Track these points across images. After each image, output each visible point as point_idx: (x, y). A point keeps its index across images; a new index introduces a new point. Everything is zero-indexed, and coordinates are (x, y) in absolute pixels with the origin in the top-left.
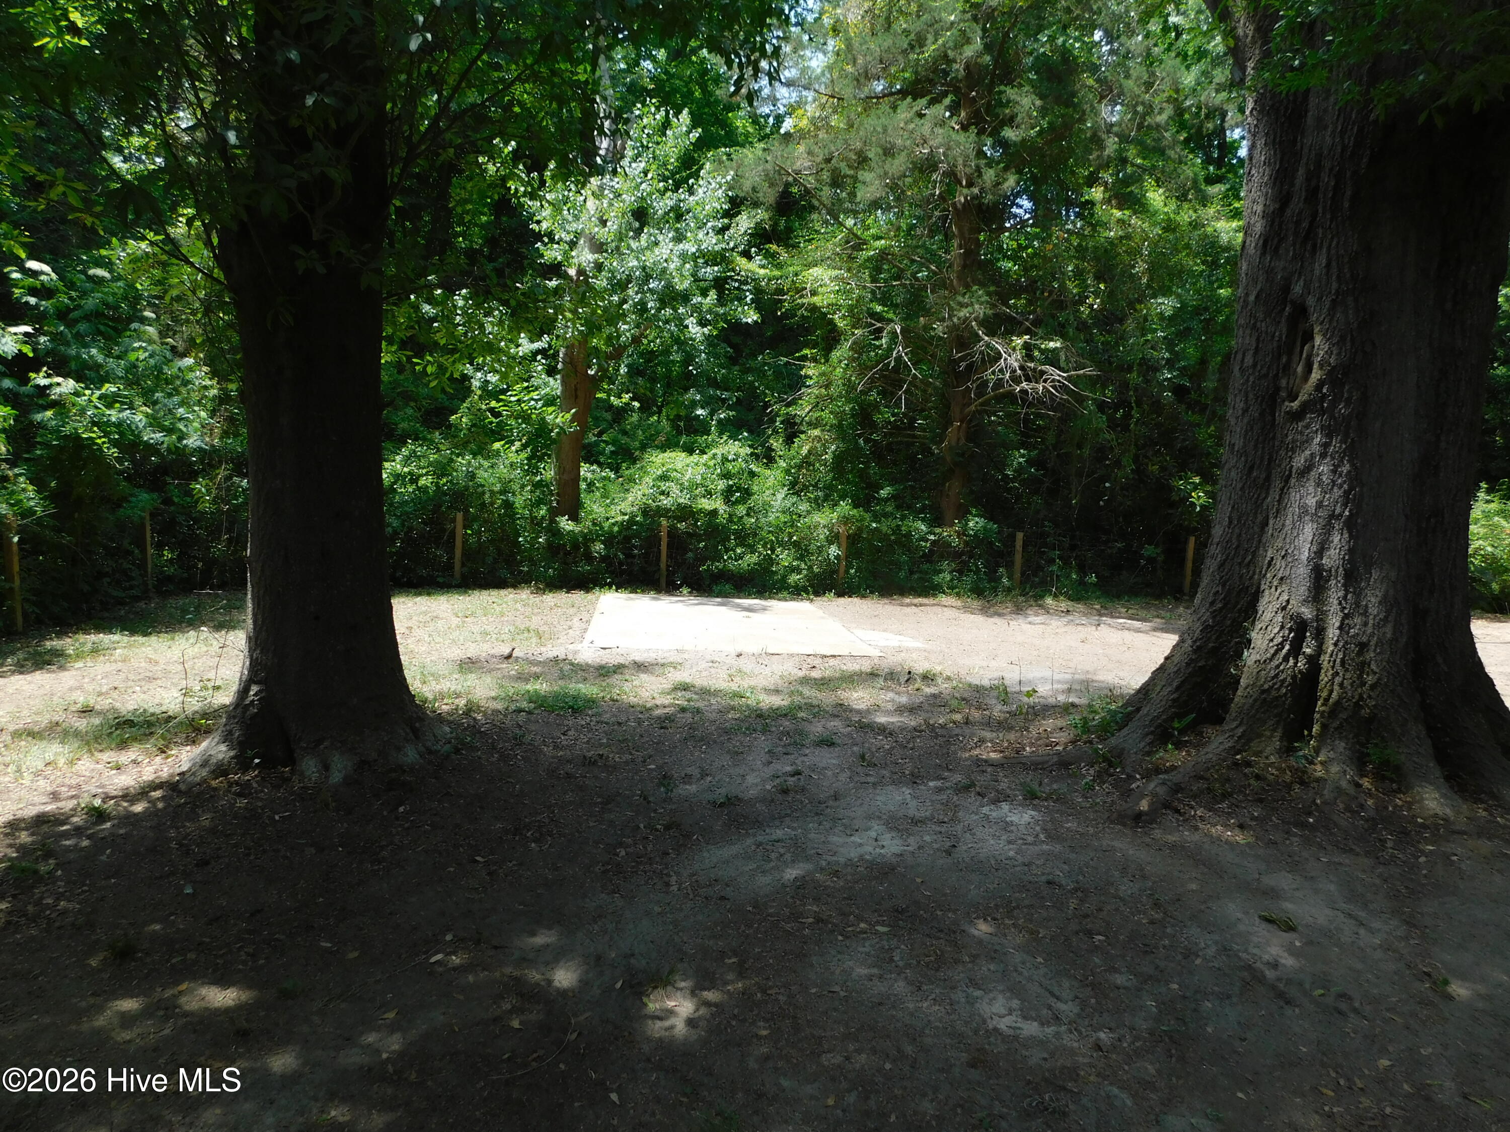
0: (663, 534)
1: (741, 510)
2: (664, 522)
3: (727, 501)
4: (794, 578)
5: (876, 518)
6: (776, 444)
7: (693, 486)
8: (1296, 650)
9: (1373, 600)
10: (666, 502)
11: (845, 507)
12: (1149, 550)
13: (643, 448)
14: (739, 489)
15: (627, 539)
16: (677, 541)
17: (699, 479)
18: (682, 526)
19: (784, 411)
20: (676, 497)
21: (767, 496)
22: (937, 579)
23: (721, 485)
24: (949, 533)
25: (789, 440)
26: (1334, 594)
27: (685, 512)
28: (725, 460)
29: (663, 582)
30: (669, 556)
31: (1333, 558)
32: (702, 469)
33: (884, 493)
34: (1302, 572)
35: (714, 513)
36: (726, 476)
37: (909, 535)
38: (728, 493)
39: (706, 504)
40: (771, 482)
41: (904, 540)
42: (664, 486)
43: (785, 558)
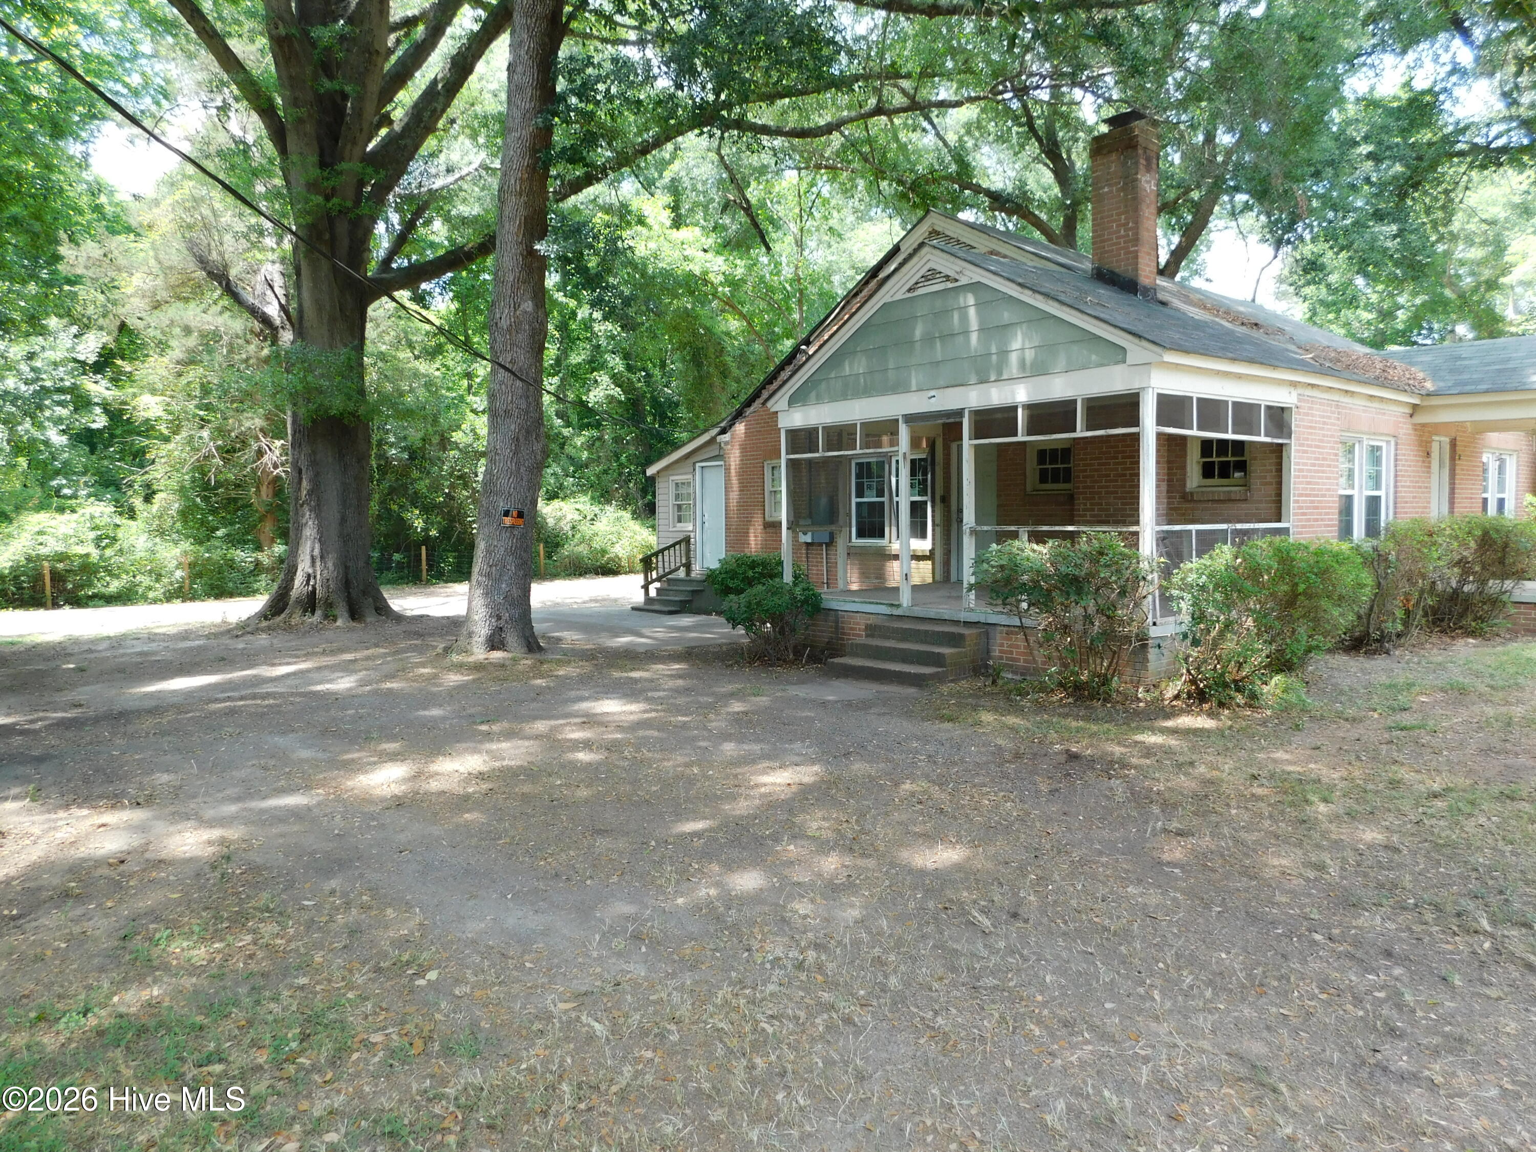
0: (46, 572)
1: (108, 552)
2: (46, 564)
3: (98, 546)
4: (151, 595)
5: (208, 551)
6: (138, 502)
7: (66, 538)
8: (308, 583)
9: (330, 564)
10: (43, 551)
11: (186, 545)
12: (397, 557)
13: (18, 509)
14: (107, 537)
15: (16, 578)
16: (58, 578)
17: (71, 532)
18: (60, 566)
19: (139, 479)
20: (52, 546)
21: (132, 540)
22: (255, 586)
23: (92, 535)
24: (264, 558)
25: (148, 499)
26: (318, 563)
27: (62, 557)
28: (92, 517)
29: (49, 603)
30: (53, 587)
31: (317, 552)
32: (74, 525)
33: (219, 533)
34: (308, 557)
35: (87, 555)
36: (95, 528)
37: (232, 560)
38: (98, 540)
39: (80, 550)
40: (134, 530)
41: (231, 564)
42: (41, 539)
43: (145, 580)
